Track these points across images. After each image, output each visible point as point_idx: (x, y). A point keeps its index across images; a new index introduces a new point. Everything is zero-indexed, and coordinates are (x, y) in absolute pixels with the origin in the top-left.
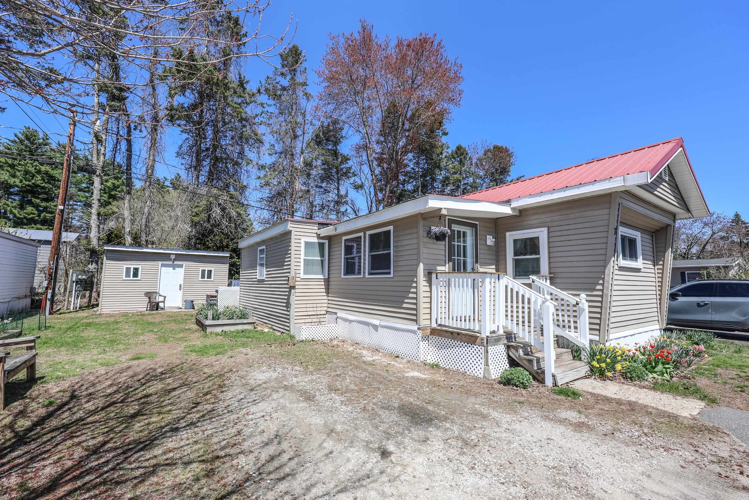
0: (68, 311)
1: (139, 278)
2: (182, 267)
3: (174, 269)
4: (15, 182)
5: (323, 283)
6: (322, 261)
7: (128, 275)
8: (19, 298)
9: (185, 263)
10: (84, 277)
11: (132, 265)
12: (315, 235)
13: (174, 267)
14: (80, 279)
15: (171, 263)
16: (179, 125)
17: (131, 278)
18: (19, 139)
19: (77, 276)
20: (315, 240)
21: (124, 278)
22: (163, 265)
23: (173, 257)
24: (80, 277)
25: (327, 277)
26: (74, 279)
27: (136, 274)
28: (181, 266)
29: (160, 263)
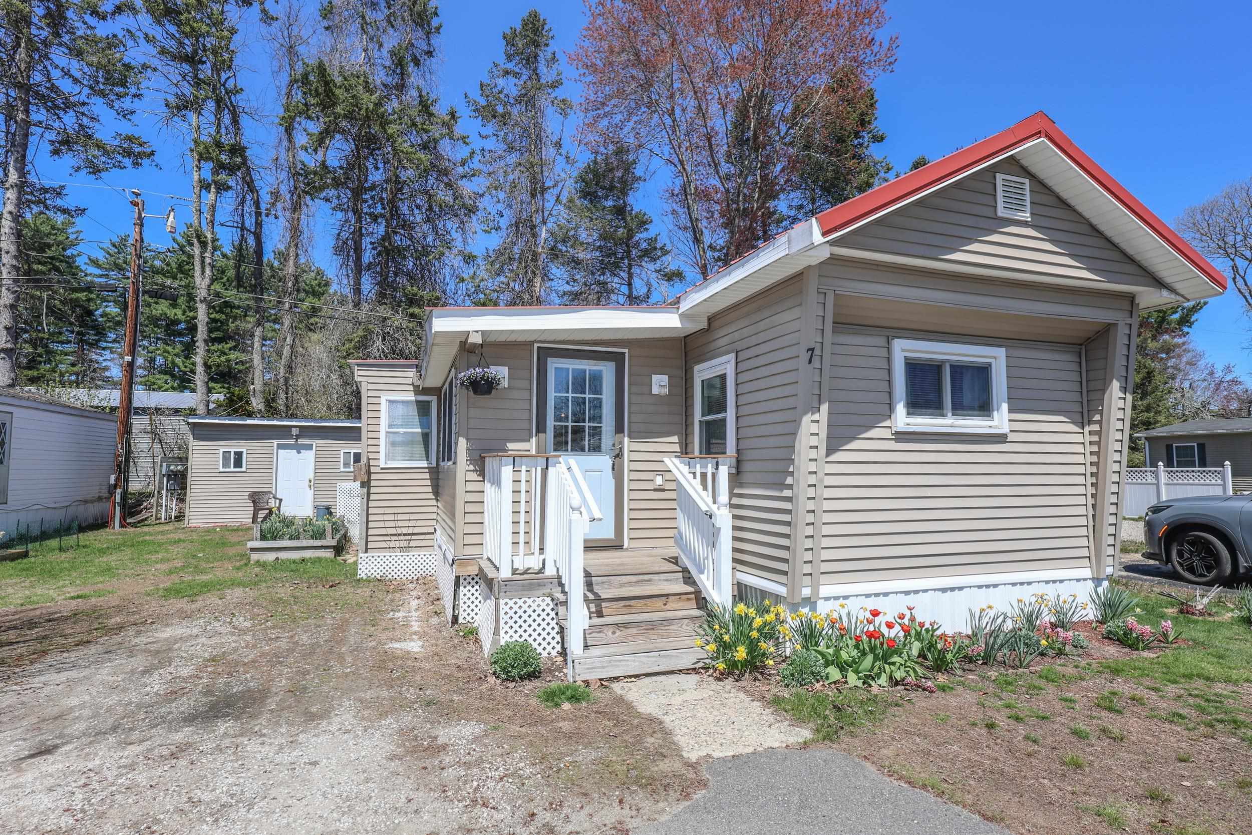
0: (158, 522)
1: (244, 469)
2: (312, 449)
3: (299, 452)
4: (176, 314)
5: (427, 476)
6: (426, 437)
7: (226, 464)
8: (86, 502)
9: (314, 442)
10: (179, 467)
11: (233, 447)
12: (411, 388)
13: (299, 448)
14: (172, 471)
15: (292, 442)
16: (327, 200)
17: (232, 469)
18: (178, 245)
19: (168, 466)
20: (411, 397)
21: (221, 469)
22: (280, 447)
23: (295, 432)
24: (172, 467)
25: (434, 464)
26: (164, 472)
27: (238, 463)
28: (309, 447)
29: (276, 442)
